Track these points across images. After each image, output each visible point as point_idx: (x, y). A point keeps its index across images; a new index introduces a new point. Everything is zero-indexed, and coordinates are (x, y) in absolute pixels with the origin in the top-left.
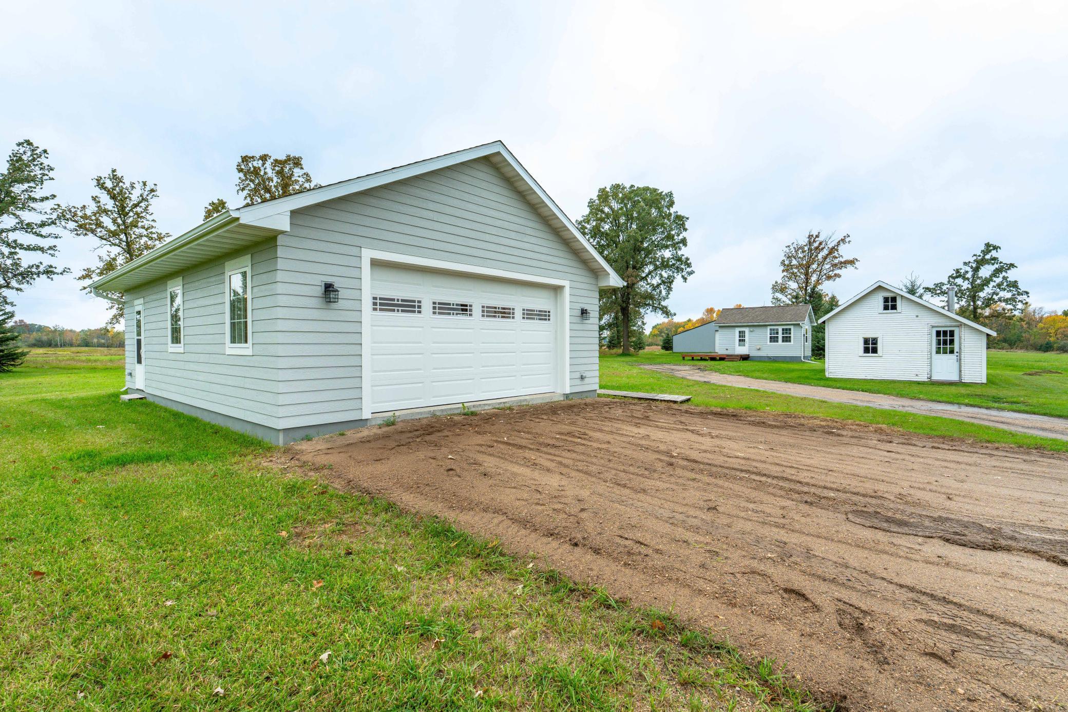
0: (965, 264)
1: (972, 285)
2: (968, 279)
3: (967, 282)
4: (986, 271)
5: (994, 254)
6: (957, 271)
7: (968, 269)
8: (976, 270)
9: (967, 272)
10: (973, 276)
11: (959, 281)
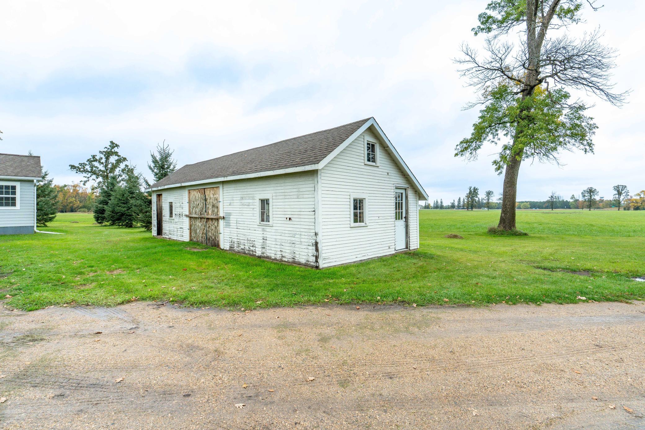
0: (100, 152)
1: (105, 168)
2: (102, 163)
3: (102, 165)
4: (113, 159)
5: (116, 149)
6: (94, 157)
7: (102, 156)
8: (107, 158)
9: (102, 158)
10: (106, 162)
11: (96, 164)
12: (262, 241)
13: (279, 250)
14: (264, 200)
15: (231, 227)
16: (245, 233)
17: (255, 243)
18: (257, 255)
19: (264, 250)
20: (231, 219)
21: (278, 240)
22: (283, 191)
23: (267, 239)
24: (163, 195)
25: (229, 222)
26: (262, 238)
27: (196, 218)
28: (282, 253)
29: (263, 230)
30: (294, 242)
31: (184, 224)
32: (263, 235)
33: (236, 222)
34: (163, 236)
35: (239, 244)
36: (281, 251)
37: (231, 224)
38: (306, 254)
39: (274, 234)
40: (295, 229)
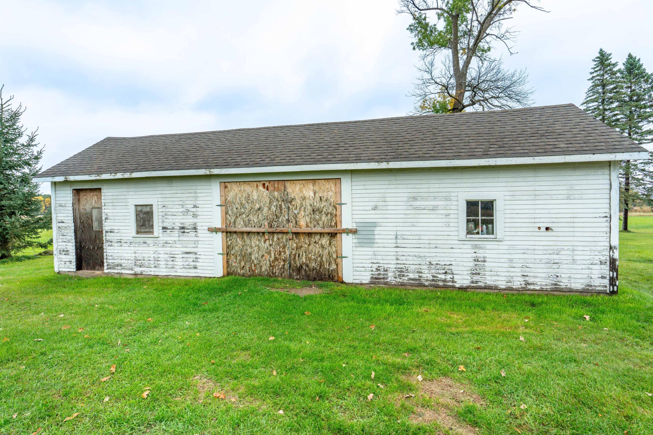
12: (472, 264)
13: (520, 274)
14: (479, 202)
15: (376, 245)
16: (422, 254)
17: (452, 267)
18: (457, 285)
19: (476, 278)
20: (376, 233)
21: (515, 261)
22: (533, 188)
23: (487, 260)
24: (102, 191)
25: (372, 237)
26: (472, 260)
27: (248, 233)
28: (527, 279)
29: (476, 247)
30: (556, 261)
31: (199, 246)
32: (475, 255)
33: (394, 237)
34: (106, 271)
35: (401, 271)
36: (523, 276)
37: (376, 241)
38: (586, 276)
39: (506, 252)
40: (559, 243)
